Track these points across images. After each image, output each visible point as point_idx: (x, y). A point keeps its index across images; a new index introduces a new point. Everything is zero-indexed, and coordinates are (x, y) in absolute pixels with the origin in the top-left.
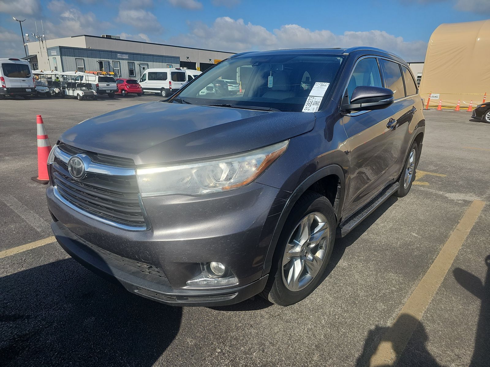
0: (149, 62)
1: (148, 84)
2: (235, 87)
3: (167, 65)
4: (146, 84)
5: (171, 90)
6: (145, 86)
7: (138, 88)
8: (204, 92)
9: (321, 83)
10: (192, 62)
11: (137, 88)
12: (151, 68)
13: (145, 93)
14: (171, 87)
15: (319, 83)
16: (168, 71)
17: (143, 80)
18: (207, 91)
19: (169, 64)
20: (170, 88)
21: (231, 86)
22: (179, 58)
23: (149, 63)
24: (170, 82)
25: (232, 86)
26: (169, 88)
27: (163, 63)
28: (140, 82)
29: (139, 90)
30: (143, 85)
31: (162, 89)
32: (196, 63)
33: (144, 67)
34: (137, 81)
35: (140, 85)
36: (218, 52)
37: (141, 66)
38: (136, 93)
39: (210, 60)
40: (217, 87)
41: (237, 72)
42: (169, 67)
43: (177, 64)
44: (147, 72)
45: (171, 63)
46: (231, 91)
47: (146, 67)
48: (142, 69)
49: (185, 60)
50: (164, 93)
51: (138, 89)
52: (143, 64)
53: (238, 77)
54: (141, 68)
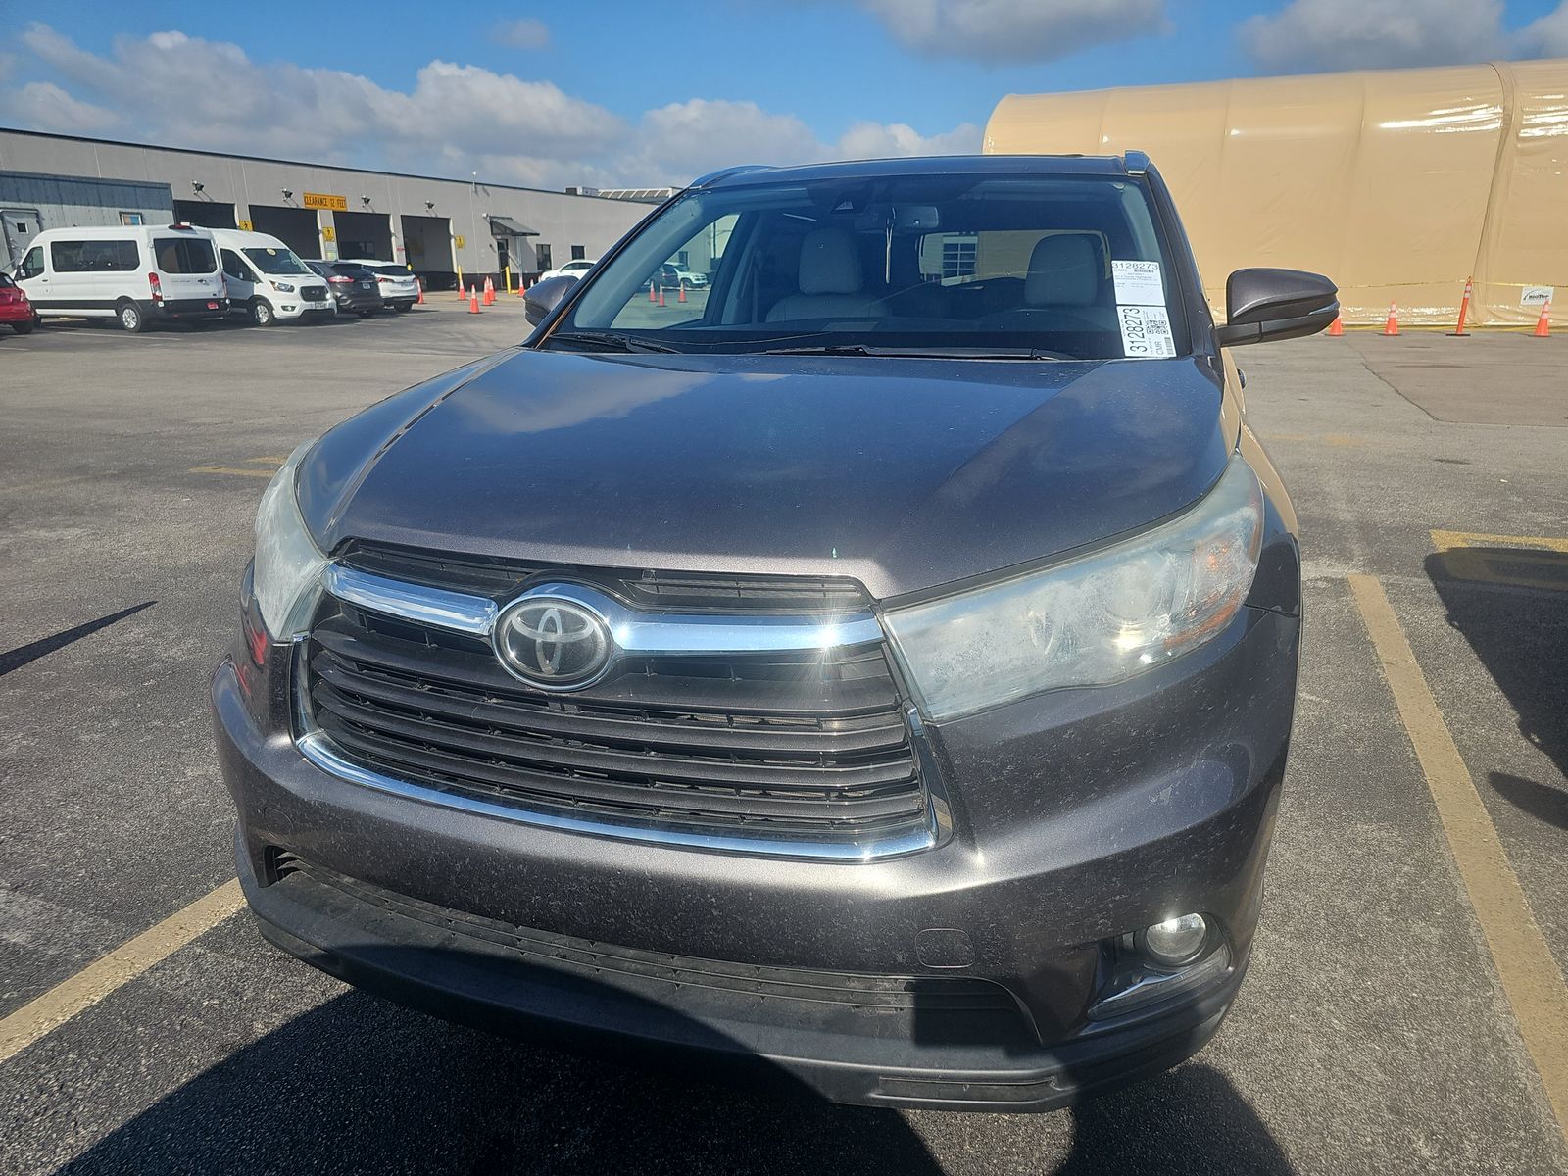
0: (40, 202)
1: (54, 287)
2: (403, 283)
3: (120, 213)
4: (49, 288)
5: (161, 304)
6: (41, 296)
7: (16, 301)
8: (293, 308)
9: (1132, 262)
10: (216, 201)
11: (12, 304)
12: (53, 227)
13: (43, 321)
14: (157, 294)
15: (1124, 262)
16: (143, 236)
17: (32, 268)
18: (304, 302)
19: (130, 210)
20: (158, 298)
21: (386, 280)
22: (166, 187)
23: (44, 209)
24: (153, 278)
25: (392, 281)
26: (152, 298)
27: (104, 208)
28: (19, 277)
29: (18, 312)
30: (32, 289)
31: (123, 302)
32: (233, 205)
33: (21, 221)
34: (7, 275)
35: (20, 291)
36: (315, 169)
37: (6, 217)
38: (5, 323)
39: (289, 195)
40: (339, 286)
41: (390, 235)
42: (129, 220)
43: (162, 209)
44: (44, 240)
45: (138, 207)
46: (389, 301)
47: (30, 222)
48: (13, 231)
49: (190, 196)
50: (130, 319)
51: (15, 308)
52: (15, 212)
53: (398, 249)
54: (9, 226)
